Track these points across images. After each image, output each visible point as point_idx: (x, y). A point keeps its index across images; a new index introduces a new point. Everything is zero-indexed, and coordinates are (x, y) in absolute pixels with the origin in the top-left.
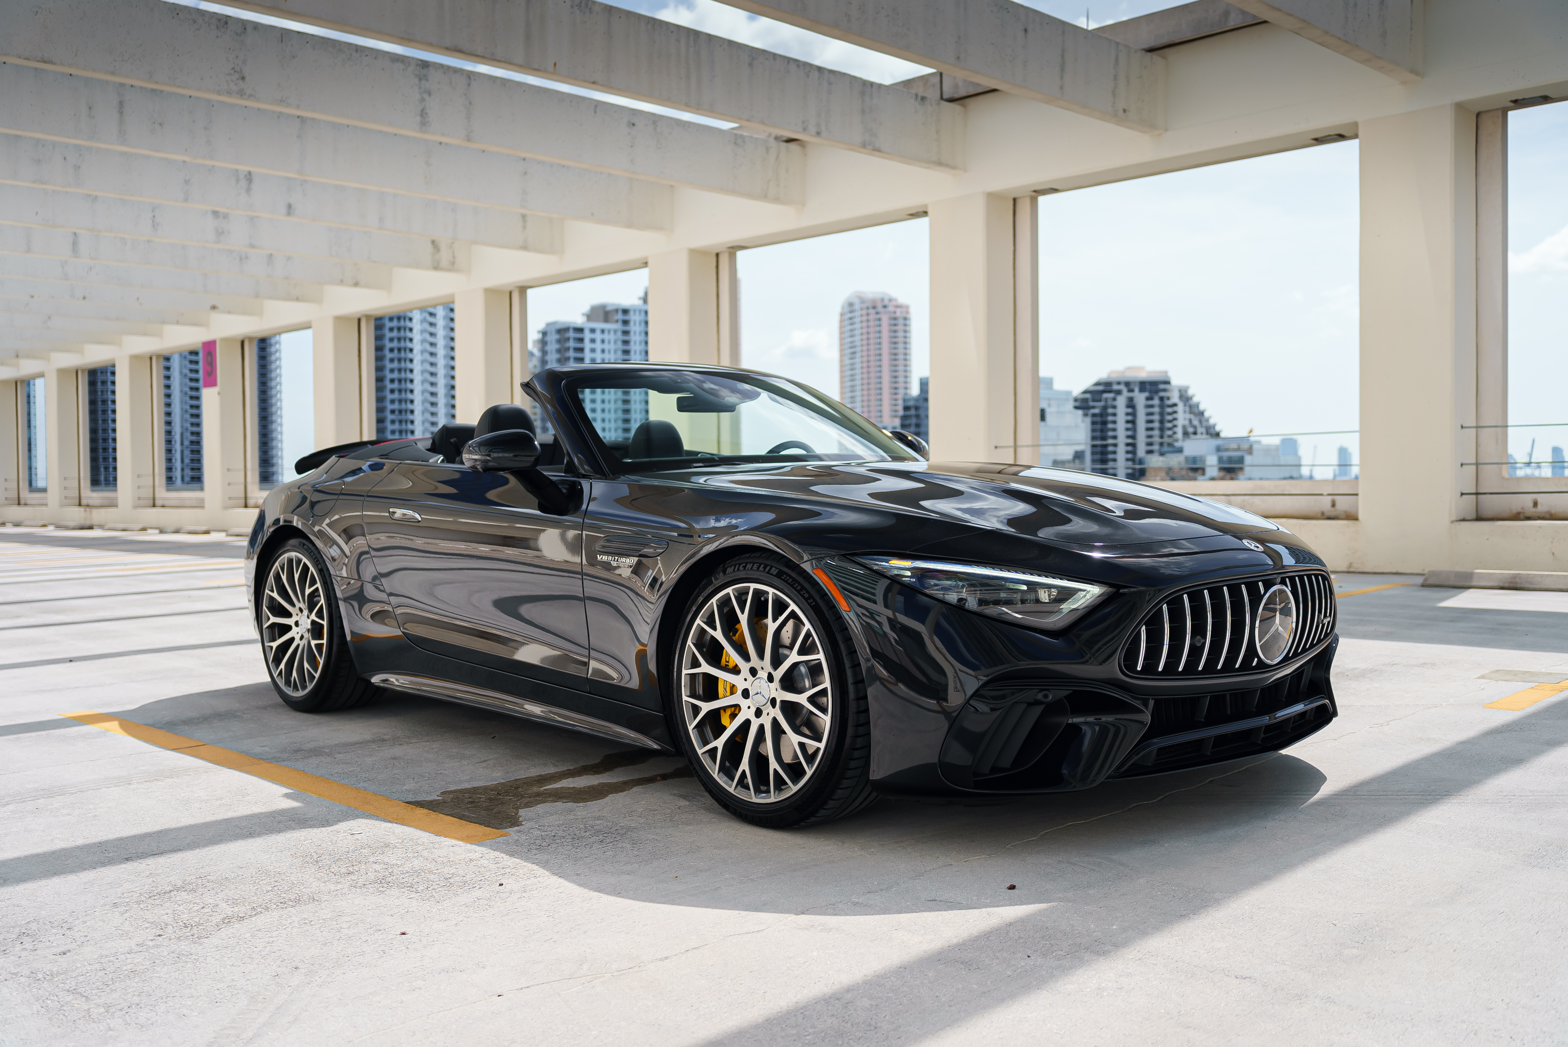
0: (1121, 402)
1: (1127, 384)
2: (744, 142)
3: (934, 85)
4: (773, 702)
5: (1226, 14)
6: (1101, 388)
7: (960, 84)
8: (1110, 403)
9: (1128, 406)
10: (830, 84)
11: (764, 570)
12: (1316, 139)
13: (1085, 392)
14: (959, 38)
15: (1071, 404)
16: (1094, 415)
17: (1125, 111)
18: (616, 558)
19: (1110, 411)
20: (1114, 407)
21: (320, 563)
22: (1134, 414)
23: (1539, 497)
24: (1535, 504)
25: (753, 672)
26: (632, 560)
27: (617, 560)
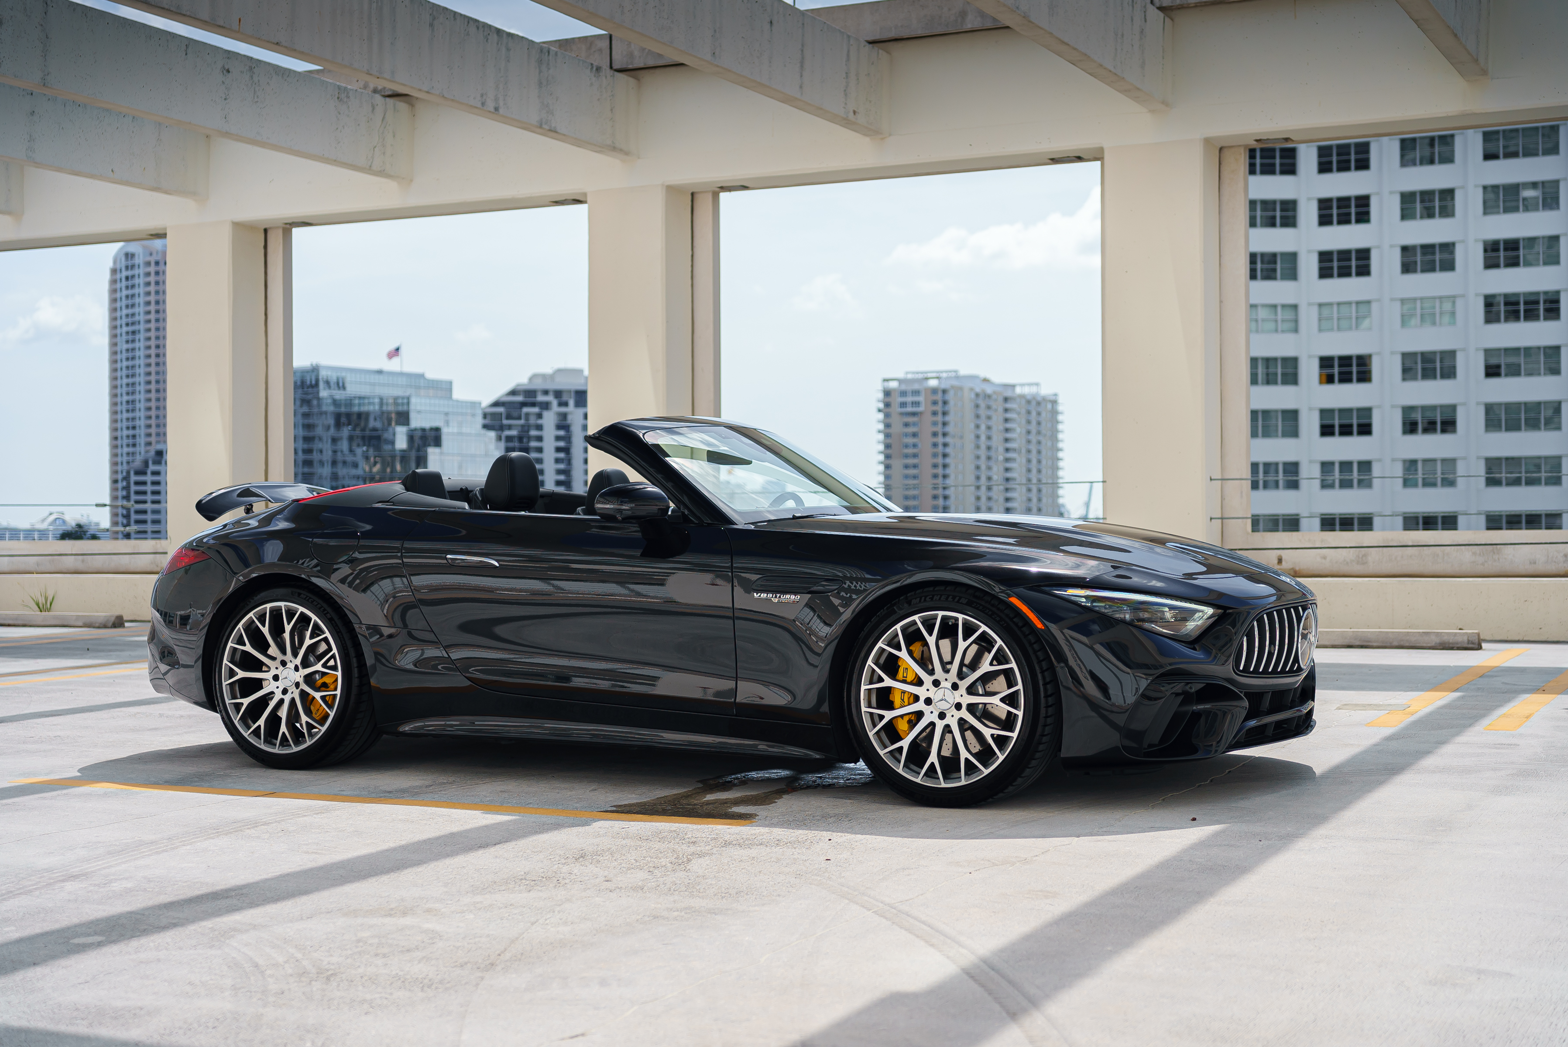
0: (549, 420)
1: (558, 394)
2: (348, 97)
3: (600, 50)
4: (958, 706)
5: (963, 14)
6: (520, 398)
7: (636, 53)
8: (533, 420)
9: (559, 427)
10: (508, 50)
11: (953, 600)
12: (1052, 159)
13: (496, 404)
14: (715, 31)
15: (479, 421)
16: (509, 439)
17: (855, 112)
18: (778, 595)
19: (533, 433)
20: (540, 427)
21: (328, 613)
22: (568, 439)
23: (1285, 554)
24: (1280, 561)
25: (936, 683)
26: (799, 596)
27: (780, 597)
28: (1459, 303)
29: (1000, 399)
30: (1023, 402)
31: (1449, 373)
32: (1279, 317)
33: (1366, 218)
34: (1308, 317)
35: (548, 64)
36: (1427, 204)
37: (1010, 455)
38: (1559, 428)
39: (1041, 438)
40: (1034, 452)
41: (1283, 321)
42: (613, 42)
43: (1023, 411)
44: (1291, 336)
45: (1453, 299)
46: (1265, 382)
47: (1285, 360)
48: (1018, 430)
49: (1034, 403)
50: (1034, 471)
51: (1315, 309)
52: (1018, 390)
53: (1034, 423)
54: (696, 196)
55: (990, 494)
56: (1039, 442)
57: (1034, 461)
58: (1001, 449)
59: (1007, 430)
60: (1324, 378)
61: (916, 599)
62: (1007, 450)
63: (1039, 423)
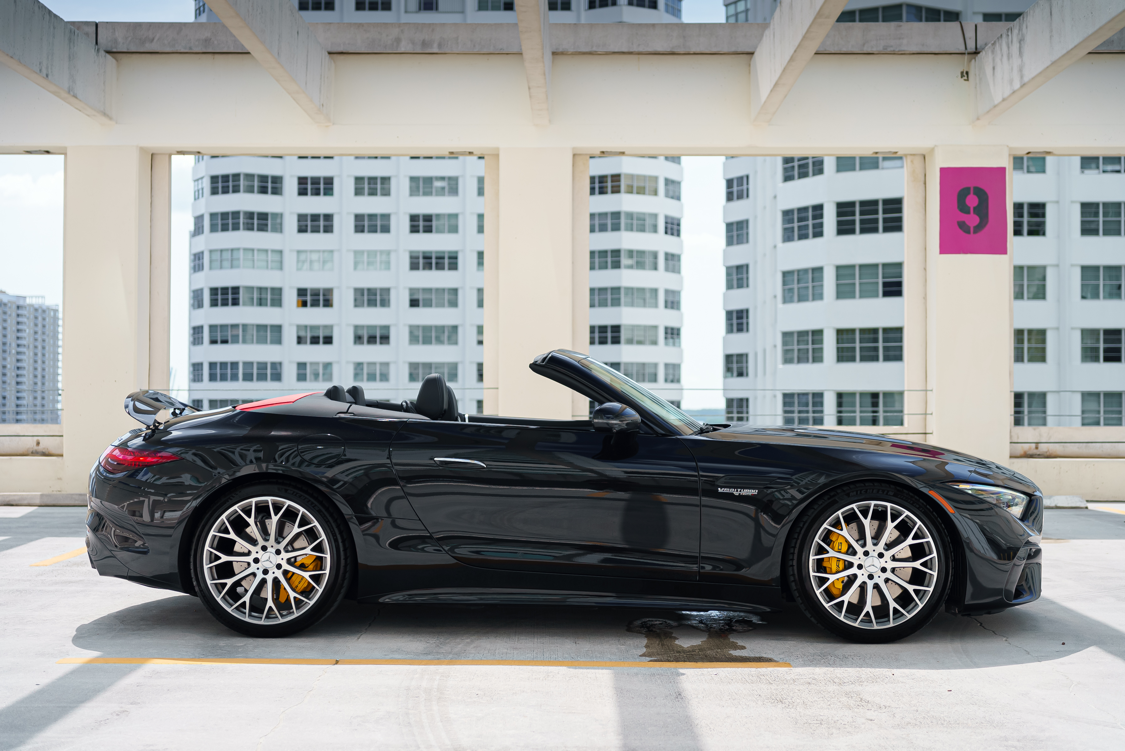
4: (884, 570)
11: (883, 493)
18: (739, 490)
25: (866, 554)
26: (757, 491)
27: (740, 491)
28: (393, 256)
29: (14, 307)
30: (32, 309)
31: (385, 303)
32: (270, 258)
33: (331, 192)
34: (290, 259)
35: (74, 43)
36: (372, 186)
37: (21, 349)
38: (456, 343)
39: (45, 337)
40: (40, 347)
41: (272, 261)
42: (99, 29)
43: (32, 317)
44: (278, 273)
45: (388, 253)
46: (259, 304)
47: (273, 289)
48: (27, 331)
49: (40, 311)
50: (40, 362)
51: (295, 255)
52: (28, 301)
53: (40, 326)
54: (155, 157)
55: (4, 379)
56: (44, 341)
57: (40, 355)
58: (14, 345)
59: (18, 331)
60: (300, 303)
61: (853, 492)
62: (18, 346)
63: (44, 326)
